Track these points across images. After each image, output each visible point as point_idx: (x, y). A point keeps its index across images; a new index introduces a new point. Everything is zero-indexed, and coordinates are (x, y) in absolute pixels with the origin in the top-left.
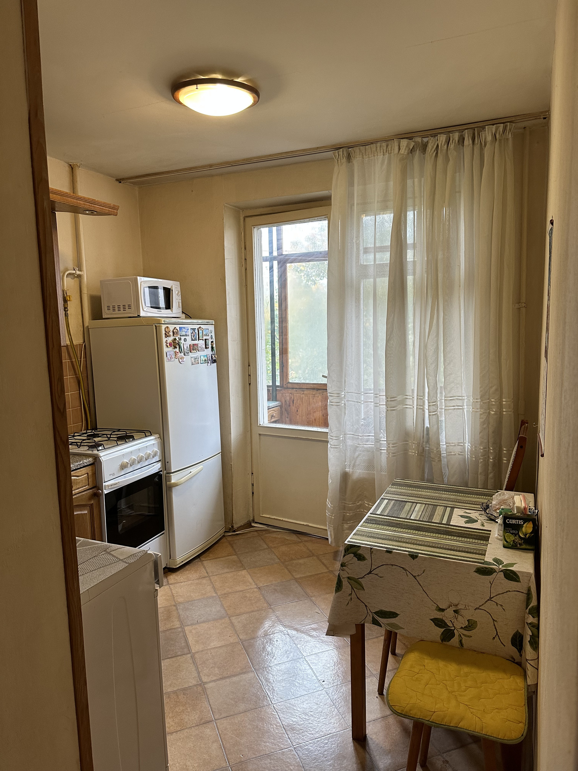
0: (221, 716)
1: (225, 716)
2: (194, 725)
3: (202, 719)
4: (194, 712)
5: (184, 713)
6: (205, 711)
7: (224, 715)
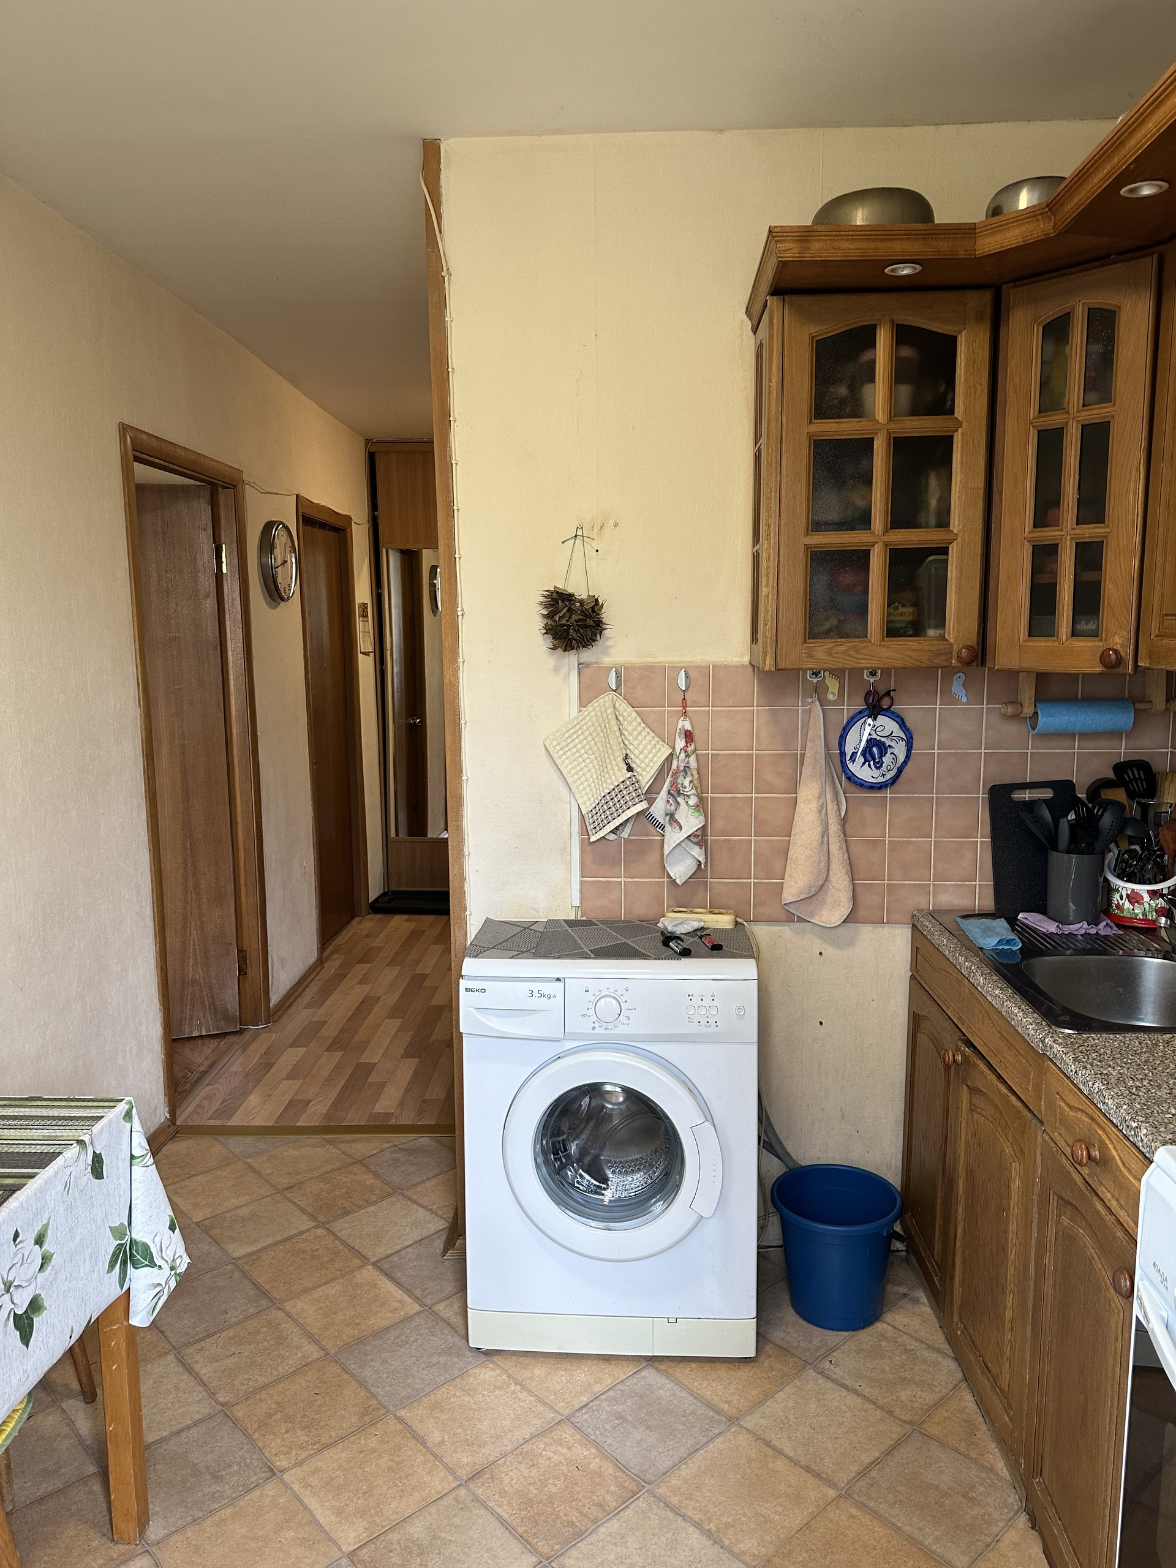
0: (454, 1495)
1: (444, 1497)
2: (500, 1462)
3: (492, 1478)
4: (516, 1486)
5: (540, 1481)
6: (496, 1497)
7: (450, 1499)
